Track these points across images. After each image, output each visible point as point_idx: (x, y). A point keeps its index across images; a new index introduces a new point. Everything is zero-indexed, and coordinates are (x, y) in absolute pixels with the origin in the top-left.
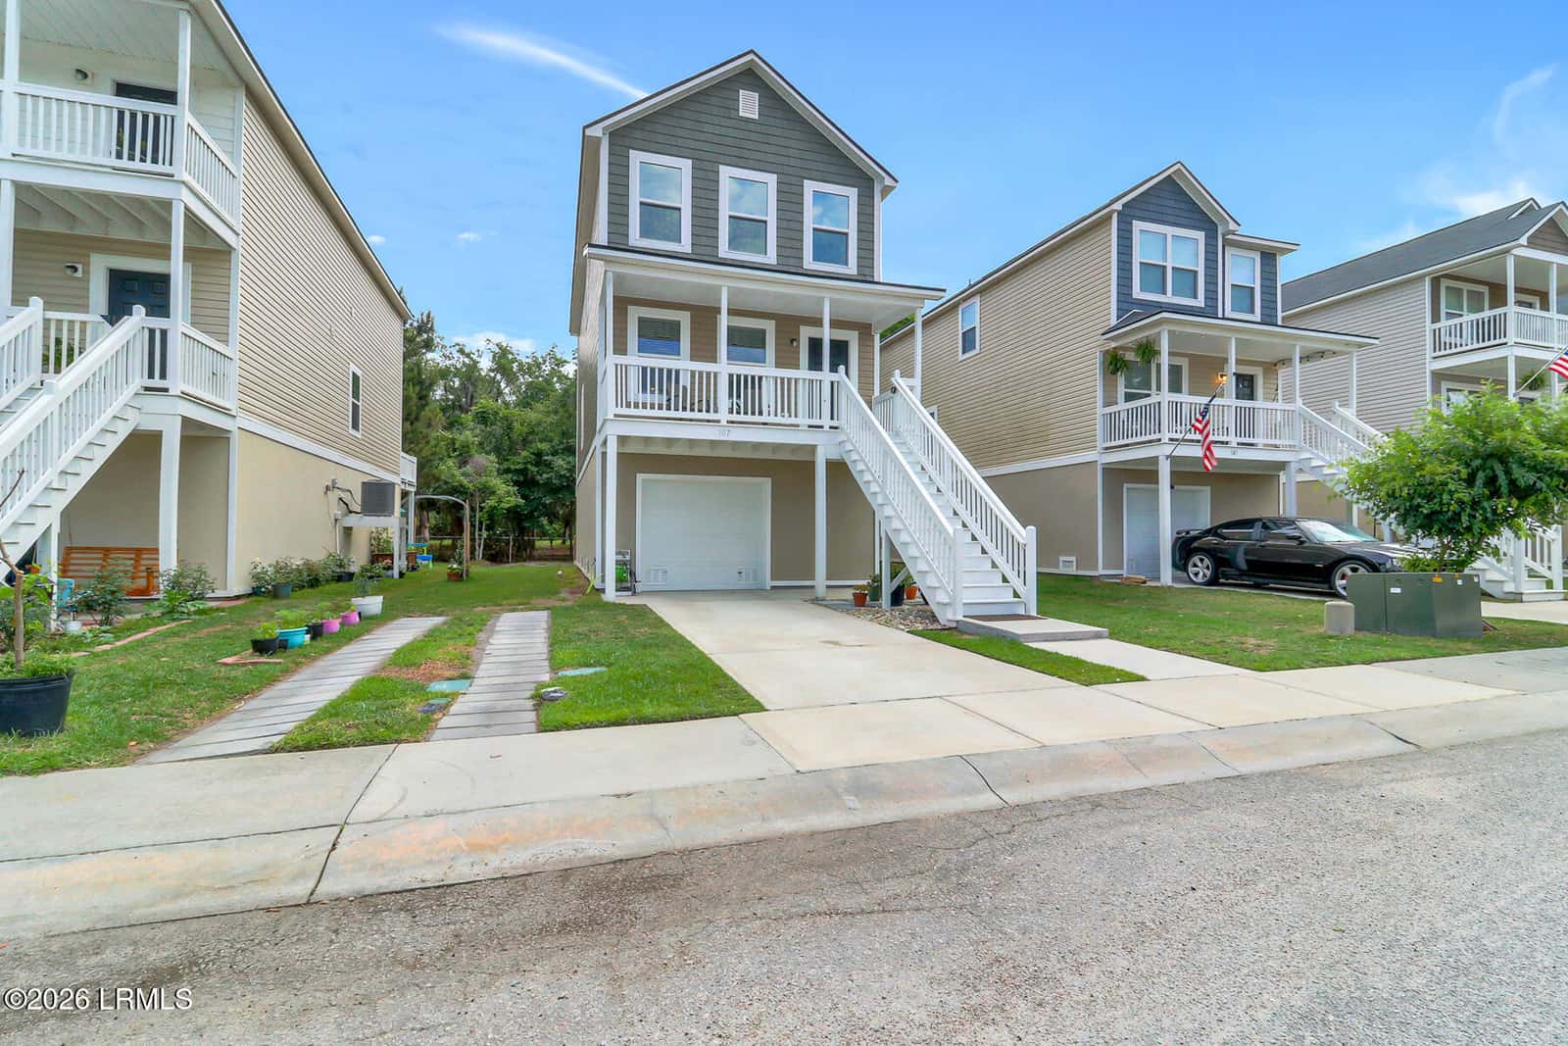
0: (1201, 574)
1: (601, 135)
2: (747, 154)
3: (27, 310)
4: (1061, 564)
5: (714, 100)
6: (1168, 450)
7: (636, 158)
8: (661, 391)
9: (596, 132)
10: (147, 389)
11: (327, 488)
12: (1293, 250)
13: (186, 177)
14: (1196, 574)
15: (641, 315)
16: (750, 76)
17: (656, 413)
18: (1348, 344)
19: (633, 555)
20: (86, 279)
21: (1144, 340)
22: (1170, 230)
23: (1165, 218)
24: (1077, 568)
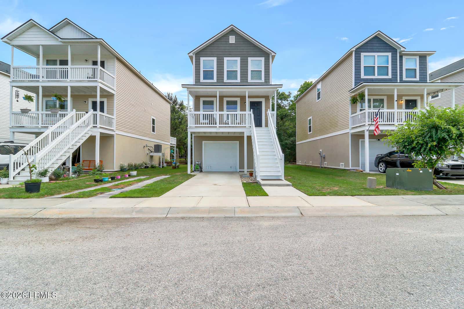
0: (383, 169)
1: (192, 55)
2: (231, 53)
3: (72, 112)
4: (341, 165)
5: (222, 40)
6: (367, 128)
7: (202, 59)
8: (208, 120)
9: (191, 54)
10: (94, 127)
11: (144, 146)
12: (433, 54)
13: (100, 81)
14: (381, 169)
15: (204, 100)
16: (232, 31)
17: (206, 125)
18: (450, 86)
19: (201, 162)
20: (88, 104)
21: (361, 92)
22: (376, 54)
23: (374, 50)
24: (345, 167)
